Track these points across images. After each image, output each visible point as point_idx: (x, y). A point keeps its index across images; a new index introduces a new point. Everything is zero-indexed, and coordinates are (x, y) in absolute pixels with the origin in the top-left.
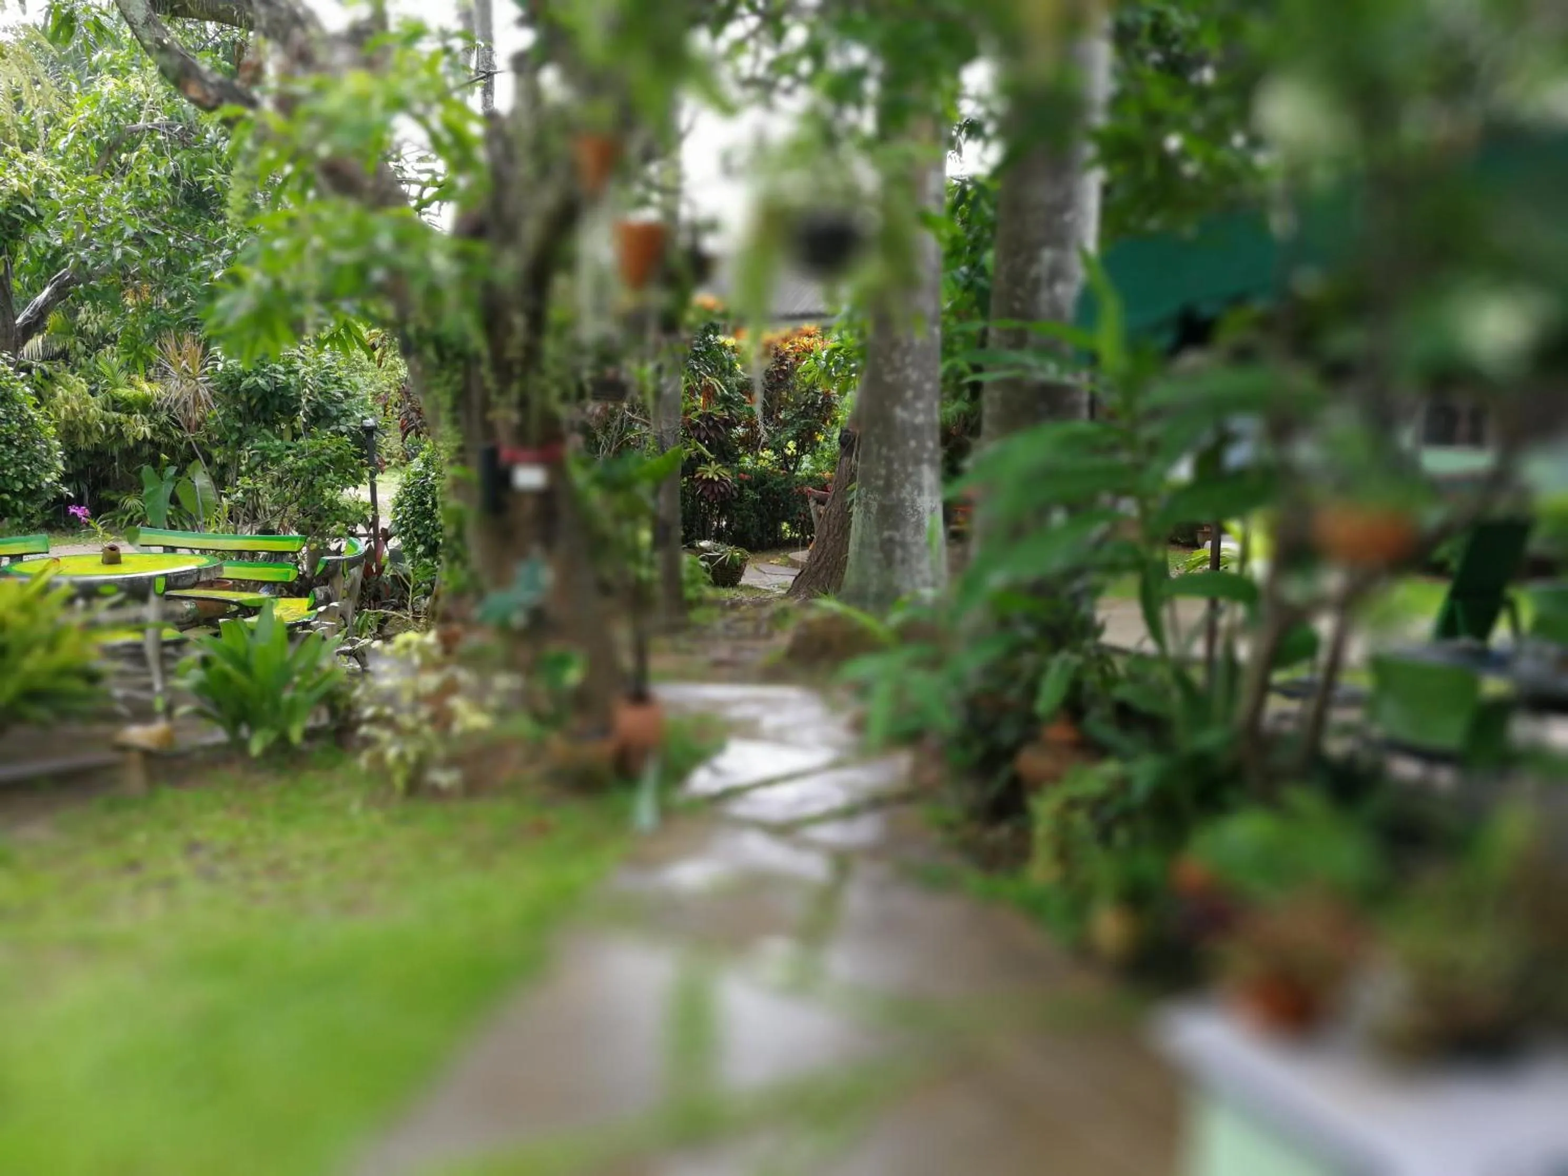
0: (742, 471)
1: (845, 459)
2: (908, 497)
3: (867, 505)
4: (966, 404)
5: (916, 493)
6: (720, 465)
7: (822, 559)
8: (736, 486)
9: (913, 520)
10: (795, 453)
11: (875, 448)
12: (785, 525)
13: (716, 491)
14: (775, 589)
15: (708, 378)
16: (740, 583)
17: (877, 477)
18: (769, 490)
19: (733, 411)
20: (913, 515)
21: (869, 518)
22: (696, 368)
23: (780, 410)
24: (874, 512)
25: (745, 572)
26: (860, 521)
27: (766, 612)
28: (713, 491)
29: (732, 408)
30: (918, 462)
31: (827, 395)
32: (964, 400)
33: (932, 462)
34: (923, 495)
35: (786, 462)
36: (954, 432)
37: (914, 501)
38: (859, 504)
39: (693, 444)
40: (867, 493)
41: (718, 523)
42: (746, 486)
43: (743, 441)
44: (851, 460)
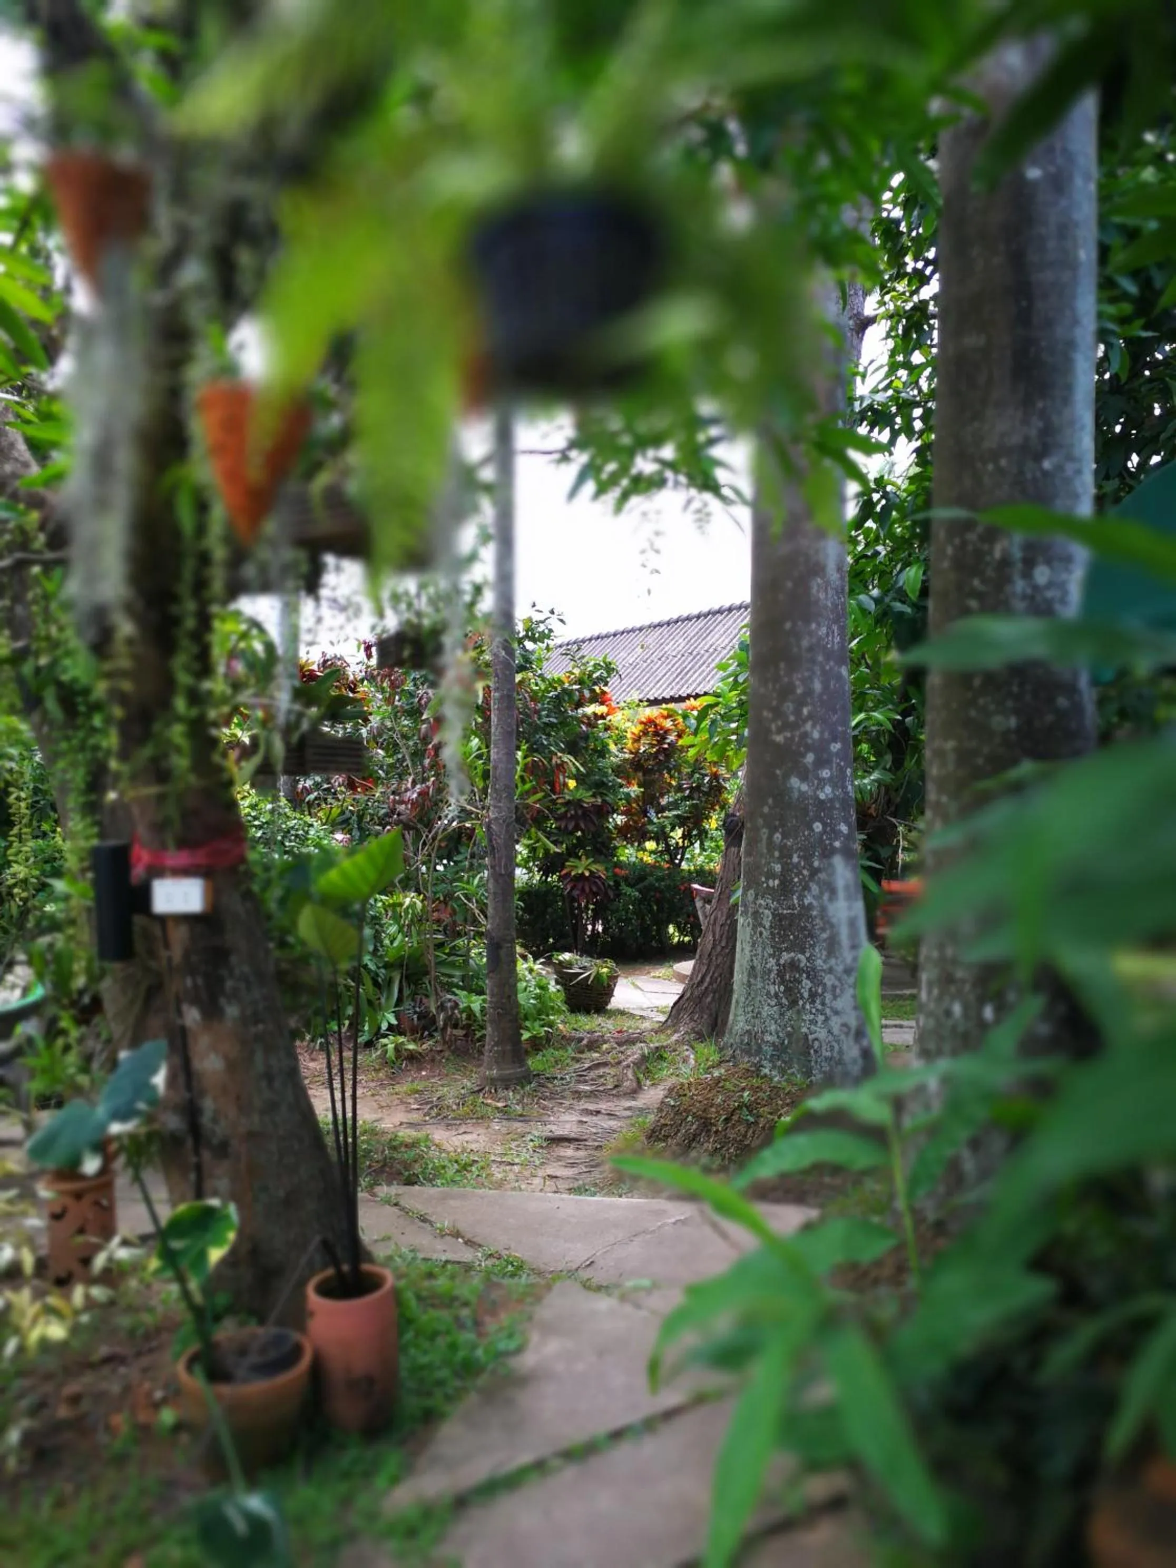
0: (619, 865)
1: (733, 849)
2: (815, 903)
3: (756, 914)
4: (889, 774)
5: (826, 896)
6: (590, 860)
7: (708, 979)
8: (612, 883)
9: (824, 935)
10: (681, 844)
11: (764, 833)
12: (671, 929)
13: (587, 890)
14: (652, 1015)
15: (559, 754)
16: (609, 1007)
17: (771, 875)
18: (651, 888)
19: (607, 799)
20: (823, 930)
21: (761, 934)
22: (545, 743)
23: (662, 795)
24: (768, 925)
25: (615, 993)
26: (748, 939)
27: (635, 1052)
28: (583, 890)
29: (606, 795)
30: (828, 853)
31: (715, 776)
32: (884, 769)
33: (847, 853)
34: (837, 899)
35: (672, 852)
36: (872, 811)
37: (823, 909)
38: (745, 913)
39: (533, 835)
40: (756, 898)
41: (594, 926)
42: (623, 884)
43: (623, 831)
44: (739, 851)
